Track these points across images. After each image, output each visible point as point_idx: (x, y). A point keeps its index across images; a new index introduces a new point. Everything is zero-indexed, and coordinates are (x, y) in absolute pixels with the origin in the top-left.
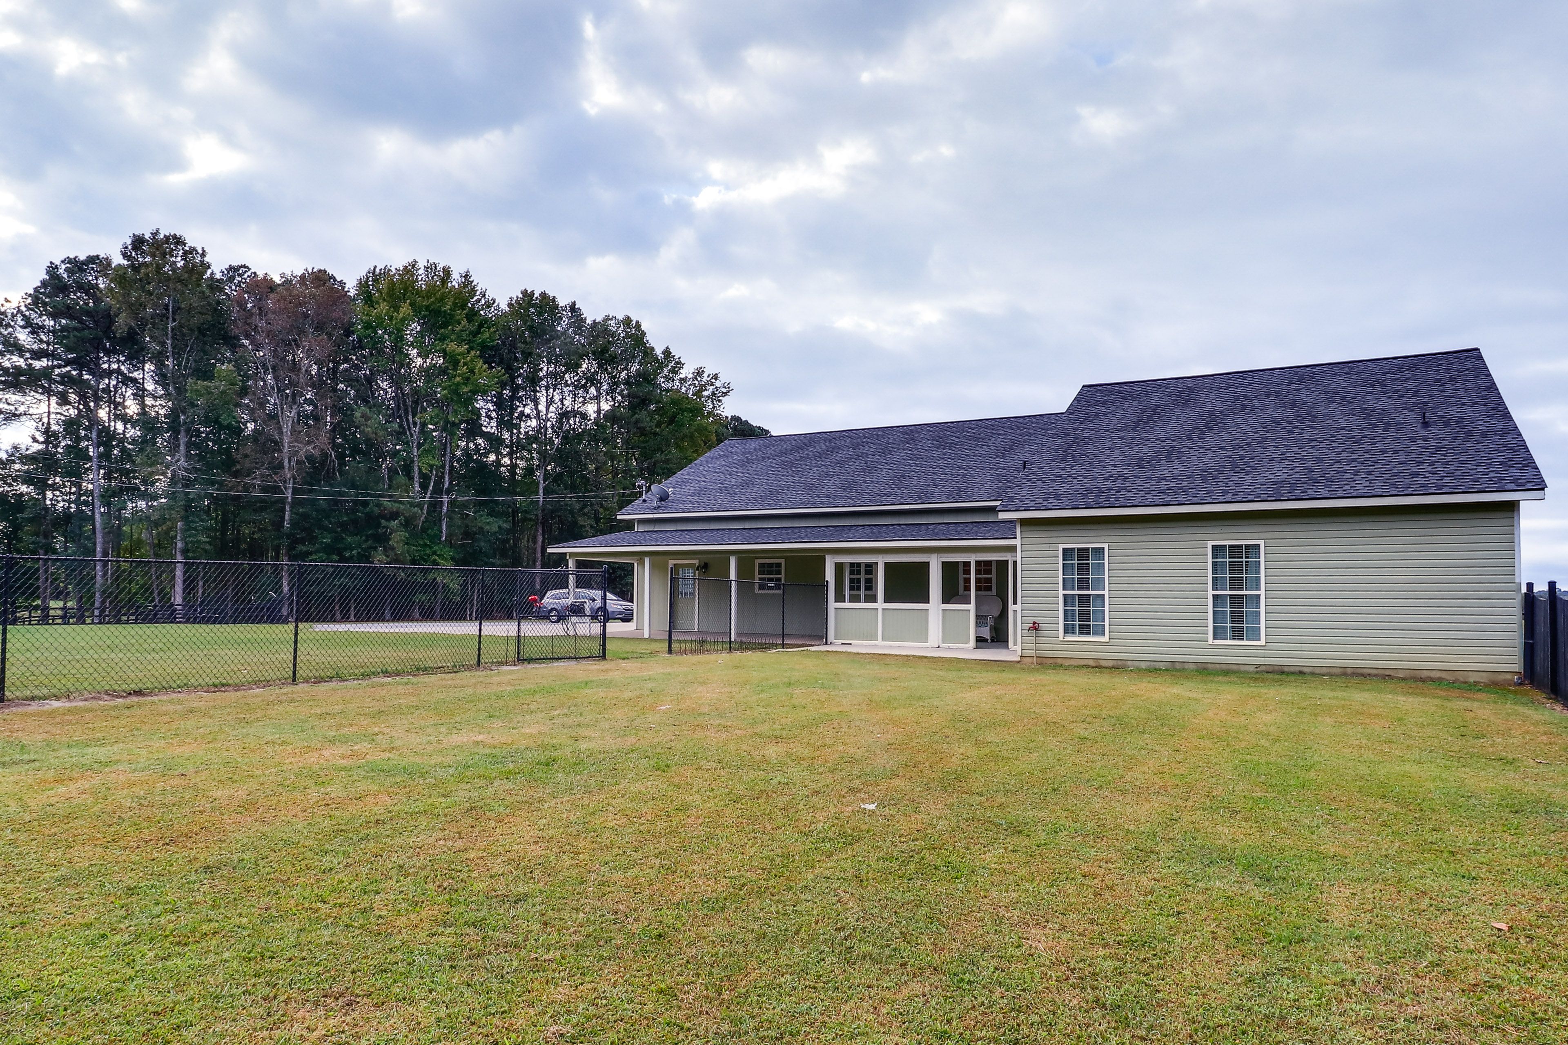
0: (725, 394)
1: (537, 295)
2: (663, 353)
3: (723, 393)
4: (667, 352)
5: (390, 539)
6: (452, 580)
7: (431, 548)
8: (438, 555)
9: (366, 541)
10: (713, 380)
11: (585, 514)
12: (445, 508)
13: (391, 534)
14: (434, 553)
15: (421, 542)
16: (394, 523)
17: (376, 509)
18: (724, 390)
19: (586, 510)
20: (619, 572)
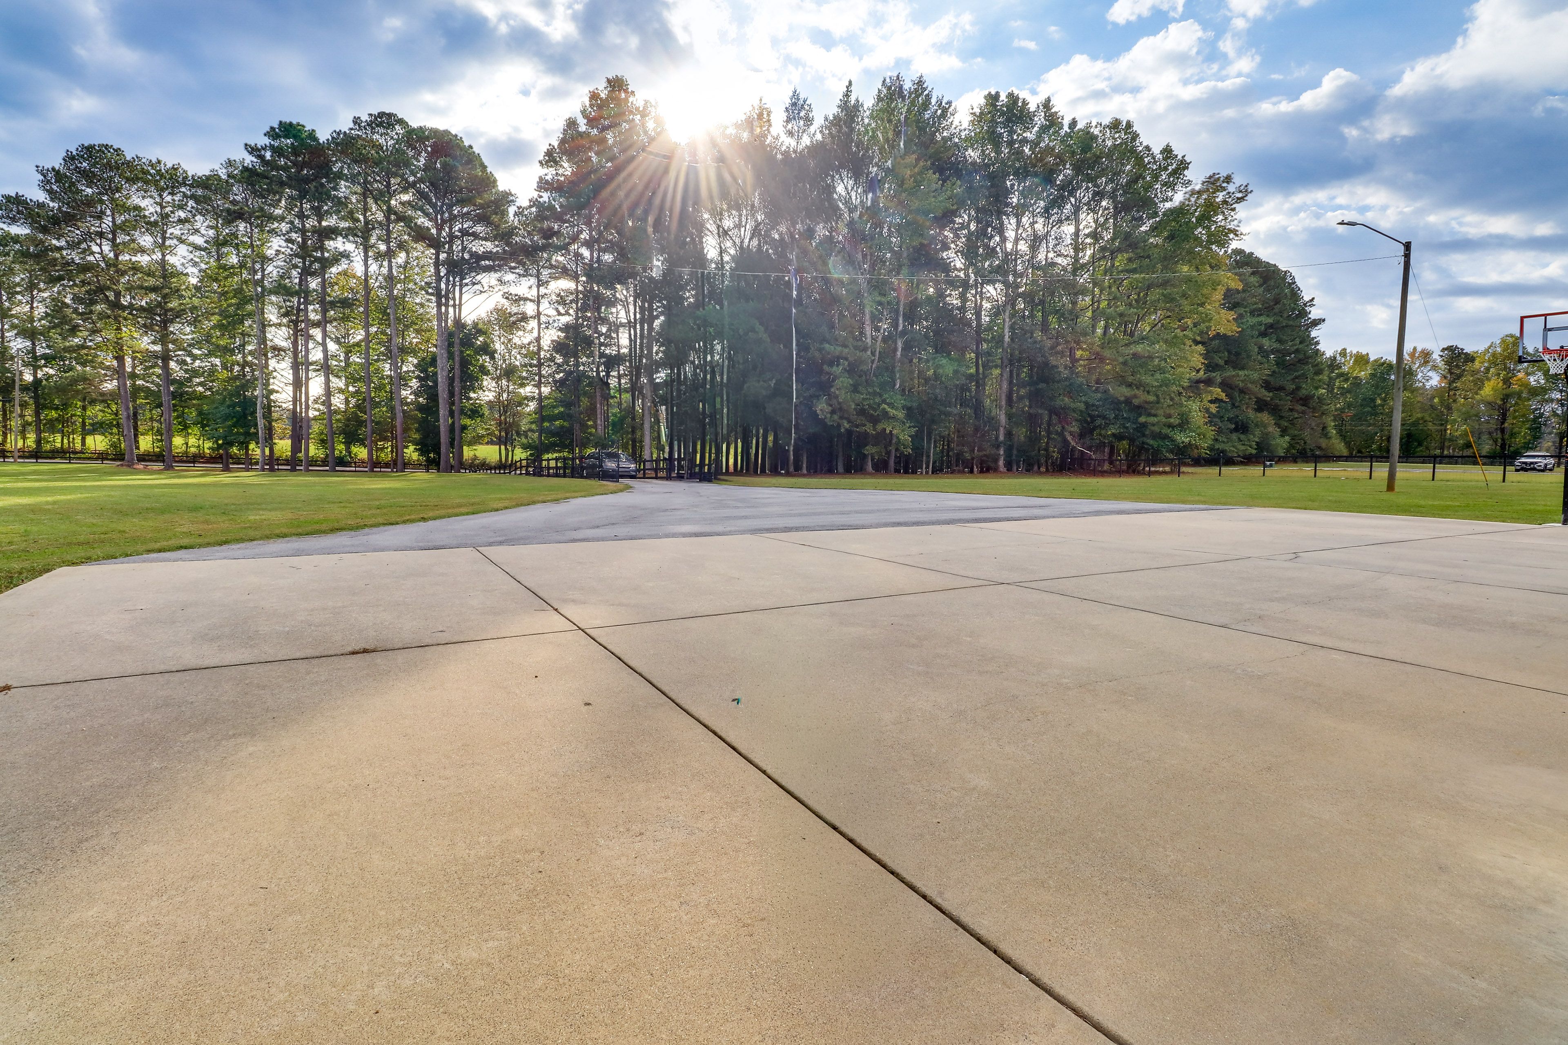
0: (1240, 200)
1: (1003, 97)
2: (1161, 152)
3: (1238, 198)
4: (1167, 151)
5: (832, 386)
6: (903, 431)
7: (881, 396)
8: (888, 404)
9: (808, 389)
10: (1225, 185)
11: (1057, 353)
12: (899, 353)
13: (833, 380)
14: (884, 401)
15: (870, 390)
16: (837, 370)
17: (817, 354)
18: (1240, 195)
19: (1059, 348)
20: (1099, 422)
